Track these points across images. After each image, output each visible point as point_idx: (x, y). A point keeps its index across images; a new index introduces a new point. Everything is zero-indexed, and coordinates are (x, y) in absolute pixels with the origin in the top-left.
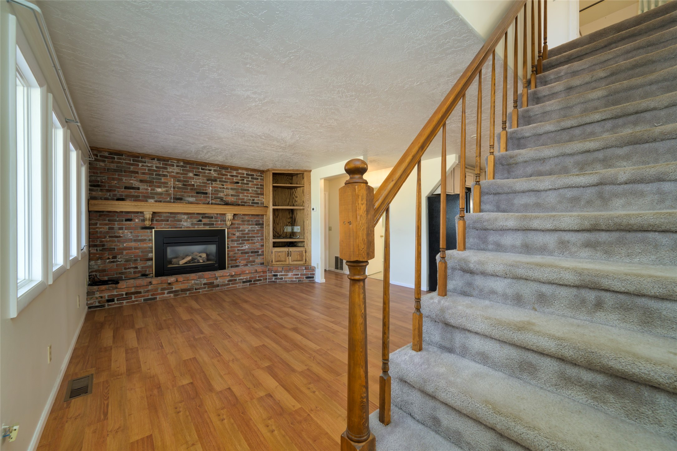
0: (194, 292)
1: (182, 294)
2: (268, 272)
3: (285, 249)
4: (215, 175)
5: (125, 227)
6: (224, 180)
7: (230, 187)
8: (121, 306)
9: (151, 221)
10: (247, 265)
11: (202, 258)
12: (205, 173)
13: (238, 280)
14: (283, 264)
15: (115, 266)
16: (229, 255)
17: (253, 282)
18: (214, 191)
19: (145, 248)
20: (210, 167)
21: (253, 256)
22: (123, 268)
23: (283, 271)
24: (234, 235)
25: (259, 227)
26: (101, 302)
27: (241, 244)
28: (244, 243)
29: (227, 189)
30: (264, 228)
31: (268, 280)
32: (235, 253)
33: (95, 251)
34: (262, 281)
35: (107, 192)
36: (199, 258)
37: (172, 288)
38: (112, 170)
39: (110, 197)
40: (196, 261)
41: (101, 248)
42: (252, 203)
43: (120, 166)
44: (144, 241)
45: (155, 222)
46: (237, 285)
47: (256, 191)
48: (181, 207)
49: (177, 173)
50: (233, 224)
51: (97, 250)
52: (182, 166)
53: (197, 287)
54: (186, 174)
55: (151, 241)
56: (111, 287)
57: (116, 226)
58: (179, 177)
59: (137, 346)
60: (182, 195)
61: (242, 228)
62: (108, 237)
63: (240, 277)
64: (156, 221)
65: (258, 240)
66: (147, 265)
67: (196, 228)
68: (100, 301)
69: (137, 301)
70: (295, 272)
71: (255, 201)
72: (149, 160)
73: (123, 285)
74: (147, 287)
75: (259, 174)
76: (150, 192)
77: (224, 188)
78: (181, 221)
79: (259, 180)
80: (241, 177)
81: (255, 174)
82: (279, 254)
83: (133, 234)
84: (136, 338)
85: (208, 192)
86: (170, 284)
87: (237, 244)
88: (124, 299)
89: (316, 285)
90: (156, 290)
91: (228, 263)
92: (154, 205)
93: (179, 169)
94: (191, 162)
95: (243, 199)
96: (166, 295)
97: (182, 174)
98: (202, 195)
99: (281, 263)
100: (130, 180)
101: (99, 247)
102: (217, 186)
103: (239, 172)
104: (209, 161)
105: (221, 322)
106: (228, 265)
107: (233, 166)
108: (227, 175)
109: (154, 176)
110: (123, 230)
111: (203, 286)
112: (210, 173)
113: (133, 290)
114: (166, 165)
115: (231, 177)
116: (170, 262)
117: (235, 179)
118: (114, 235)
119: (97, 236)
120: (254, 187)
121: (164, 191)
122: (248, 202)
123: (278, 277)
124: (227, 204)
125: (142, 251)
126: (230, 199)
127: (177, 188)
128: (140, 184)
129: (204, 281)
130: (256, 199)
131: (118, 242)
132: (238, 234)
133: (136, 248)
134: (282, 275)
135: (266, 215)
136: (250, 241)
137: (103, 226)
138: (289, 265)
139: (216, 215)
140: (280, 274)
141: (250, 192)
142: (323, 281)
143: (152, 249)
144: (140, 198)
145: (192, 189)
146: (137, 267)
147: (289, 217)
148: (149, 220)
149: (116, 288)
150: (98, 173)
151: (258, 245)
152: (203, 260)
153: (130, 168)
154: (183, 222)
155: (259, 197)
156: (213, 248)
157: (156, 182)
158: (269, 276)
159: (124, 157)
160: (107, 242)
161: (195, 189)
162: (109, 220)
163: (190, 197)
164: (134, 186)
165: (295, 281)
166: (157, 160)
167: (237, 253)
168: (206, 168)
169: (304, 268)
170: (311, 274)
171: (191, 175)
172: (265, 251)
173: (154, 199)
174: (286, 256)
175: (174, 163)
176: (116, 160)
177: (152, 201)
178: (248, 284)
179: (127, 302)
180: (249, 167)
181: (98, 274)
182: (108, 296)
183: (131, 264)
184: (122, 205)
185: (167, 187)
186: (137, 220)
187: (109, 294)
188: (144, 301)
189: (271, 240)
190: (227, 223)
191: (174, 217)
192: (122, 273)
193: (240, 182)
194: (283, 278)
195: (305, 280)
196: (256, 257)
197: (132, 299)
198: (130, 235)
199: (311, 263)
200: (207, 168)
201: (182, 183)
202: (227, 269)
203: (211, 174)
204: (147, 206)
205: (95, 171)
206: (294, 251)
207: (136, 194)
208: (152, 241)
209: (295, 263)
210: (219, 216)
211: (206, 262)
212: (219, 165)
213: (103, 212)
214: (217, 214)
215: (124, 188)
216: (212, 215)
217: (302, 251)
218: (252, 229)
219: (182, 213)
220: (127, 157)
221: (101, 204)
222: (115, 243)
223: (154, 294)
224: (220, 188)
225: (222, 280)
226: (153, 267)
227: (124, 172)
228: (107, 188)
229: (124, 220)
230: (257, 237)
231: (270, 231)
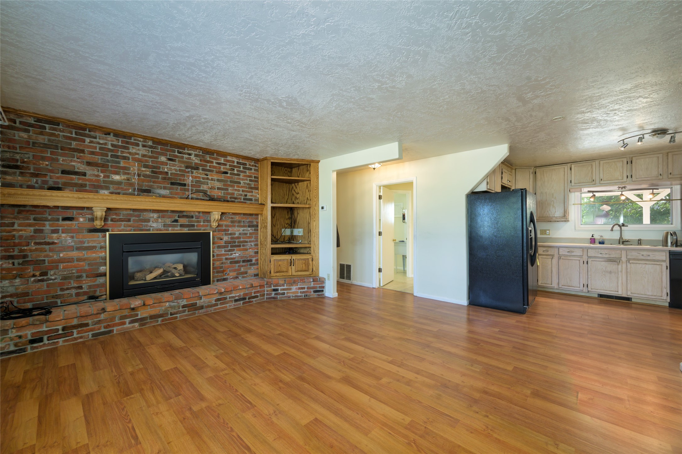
0: (169, 318)
1: (151, 322)
2: (265, 286)
3: (287, 257)
4: (197, 161)
5: (62, 230)
6: (208, 168)
7: (216, 178)
8: (54, 348)
9: (104, 221)
10: (237, 278)
11: (178, 272)
12: (183, 157)
13: (228, 298)
14: (284, 276)
15: (45, 286)
16: (215, 266)
17: (247, 300)
18: (196, 183)
19: (95, 259)
20: (190, 150)
21: (245, 266)
22: (59, 288)
23: (285, 285)
24: (221, 239)
25: (252, 230)
26: (20, 344)
27: (229, 251)
28: (234, 250)
29: (212, 180)
30: (259, 230)
31: (265, 297)
32: (222, 263)
33: (11, 266)
34: (259, 298)
35: (32, 177)
36: (174, 271)
37: (137, 315)
38: (42, 145)
39: (36, 185)
40: (169, 274)
41: (21, 261)
42: (244, 199)
43: (54, 140)
44: (92, 249)
45: (109, 222)
46: (228, 305)
47: (248, 184)
48: (150, 202)
49: (144, 156)
50: (221, 225)
51: (13, 264)
52: (151, 147)
53: (173, 311)
54: (157, 158)
55: (103, 250)
56: (37, 320)
57: (48, 227)
58: (147, 161)
59: (87, 441)
60: (151, 187)
61: (231, 230)
62: (32, 244)
63: (231, 294)
64: (112, 220)
65: (251, 245)
66: (97, 283)
67: (170, 231)
68: (19, 342)
69: (81, 337)
70: (300, 285)
71: (248, 197)
72: (101, 135)
73: (58, 315)
74: (98, 315)
75: (253, 164)
76: (102, 179)
77: (208, 179)
78: (148, 221)
79: (253, 171)
80: (230, 166)
81: (248, 163)
82: (280, 263)
83: (75, 239)
84: (83, 418)
85: (187, 183)
86: (133, 309)
87: (225, 251)
88: (60, 336)
89: (326, 301)
90: (113, 319)
91: (213, 276)
92: (109, 198)
93: (146, 150)
94: (164, 142)
95: (233, 194)
96: (127, 325)
97: (150, 157)
98: (179, 187)
99: (282, 274)
100: (71, 161)
101: (17, 259)
102: (199, 175)
103: (228, 159)
104: (189, 141)
105: (226, 372)
106: (213, 278)
107: (221, 152)
108: (212, 162)
109: (109, 158)
110: (58, 233)
111: (181, 309)
112: (189, 159)
113: (75, 322)
114: (127, 143)
115: (217, 165)
116: (132, 278)
117: (222, 169)
118: (43, 241)
119: (14, 242)
120: (247, 180)
121: (124, 179)
122: (240, 198)
123: (279, 291)
124: (212, 199)
125: (89, 264)
126: (216, 193)
127: (143, 176)
128: (87, 168)
129: (183, 302)
130: (248, 194)
131: (50, 251)
132: (226, 238)
133: (79, 260)
134: (284, 289)
135: (262, 214)
136: (242, 247)
137: (25, 228)
138: (291, 277)
139: (197, 214)
140: (281, 288)
141: (242, 185)
142: (335, 295)
143: (106, 259)
144: (87, 188)
145: (164, 179)
146: (82, 286)
147: (287, 217)
148: (101, 219)
149: (47, 321)
150: (16, 148)
151: (251, 252)
152: (179, 274)
153: (71, 143)
154: (151, 223)
155: (252, 192)
156: (193, 257)
157: (112, 166)
158: (267, 291)
159: (61, 127)
160: (31, 251)
161: (169, 179)
162: (35, 219)
163: (161, 189)
164: (76, 170)
165: (300, 296)
166: (114, 136)
167: (225, 263)
168: (184, 151)
169: (312, 280)
170: (320, 287)
171: (163, 159)
172: (259, 260)
173: (109, 190)
174: (288, 265)
175: (140, 141)
176: (47, 130)
177: (106, 192)
178: (242, 302)
179: (64, 341)
180: (242, 153)
181: (15, 300)
182: (33, 334)
183: (72, 282)
184: (58, 196)
185: (128, 174)
186: (81, 220)
187: (34, 331)
188: (92, 337)
189: (270, 246)
190: (212, 224)
191: (139, 216)
192: (57, 297)
193: (229, 172)
194: (285, 293)
195: (312, 295)
196: (249, 266)
197: (73, 335)
198: (70, 241)
199: (319, 273)
200: (186, 151)
201: (151, 170)
202: (212, 284)
203: (191, 160)
204: (98, 199)
205: (11, 144)
206: (298, 260)
207: (80, 182)
208: (106, 249)
209: (300, 273)
210: (201, 214)
211: (183, 276)
212: (201, 148)
213: (25, 206)
214: (199, 212)
215: (60, 172)
216: (192, 214)
217: (308, 259)
218: (244, 232)
219: (150, 210)
220: (66, 127)
221: (21, 194)
222: (45, 253)
223: (109, 325)
224: (203, 179)
225: (207, 300)
226: (106, 285)
227: (62, 150)
228: (32, 171)
229: (61, 219)
230: (250, 242)
231: (268, 235)
